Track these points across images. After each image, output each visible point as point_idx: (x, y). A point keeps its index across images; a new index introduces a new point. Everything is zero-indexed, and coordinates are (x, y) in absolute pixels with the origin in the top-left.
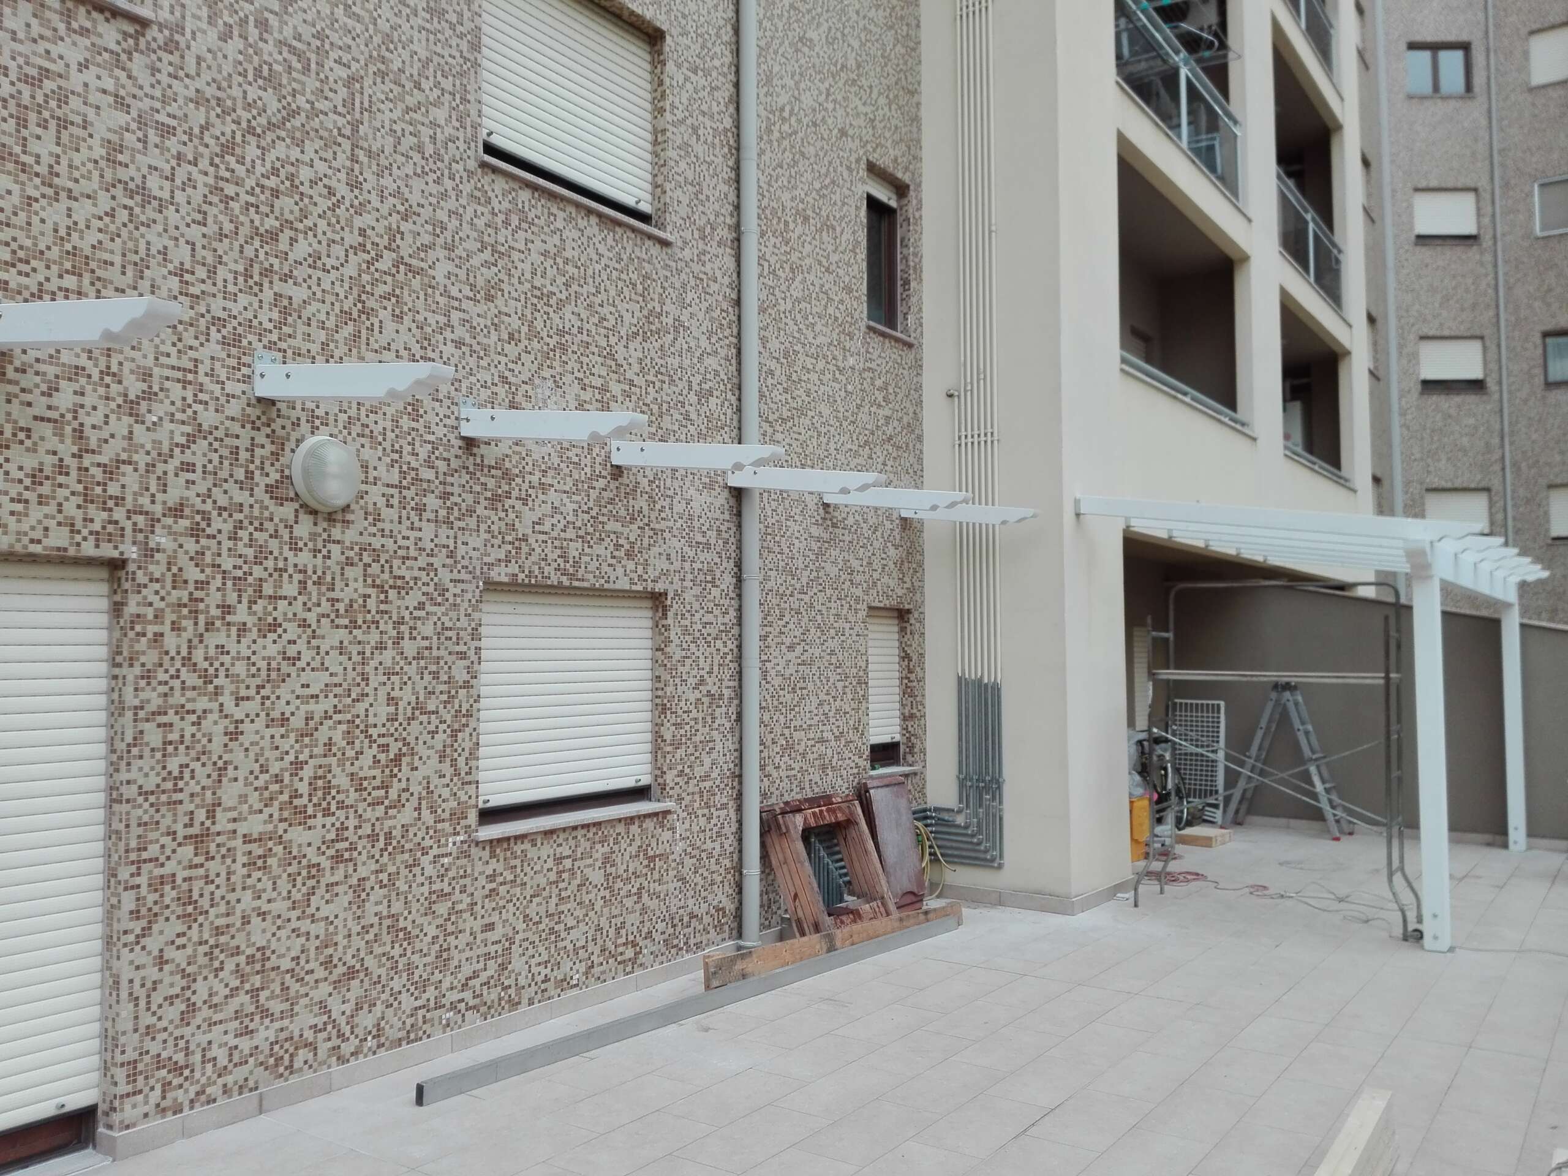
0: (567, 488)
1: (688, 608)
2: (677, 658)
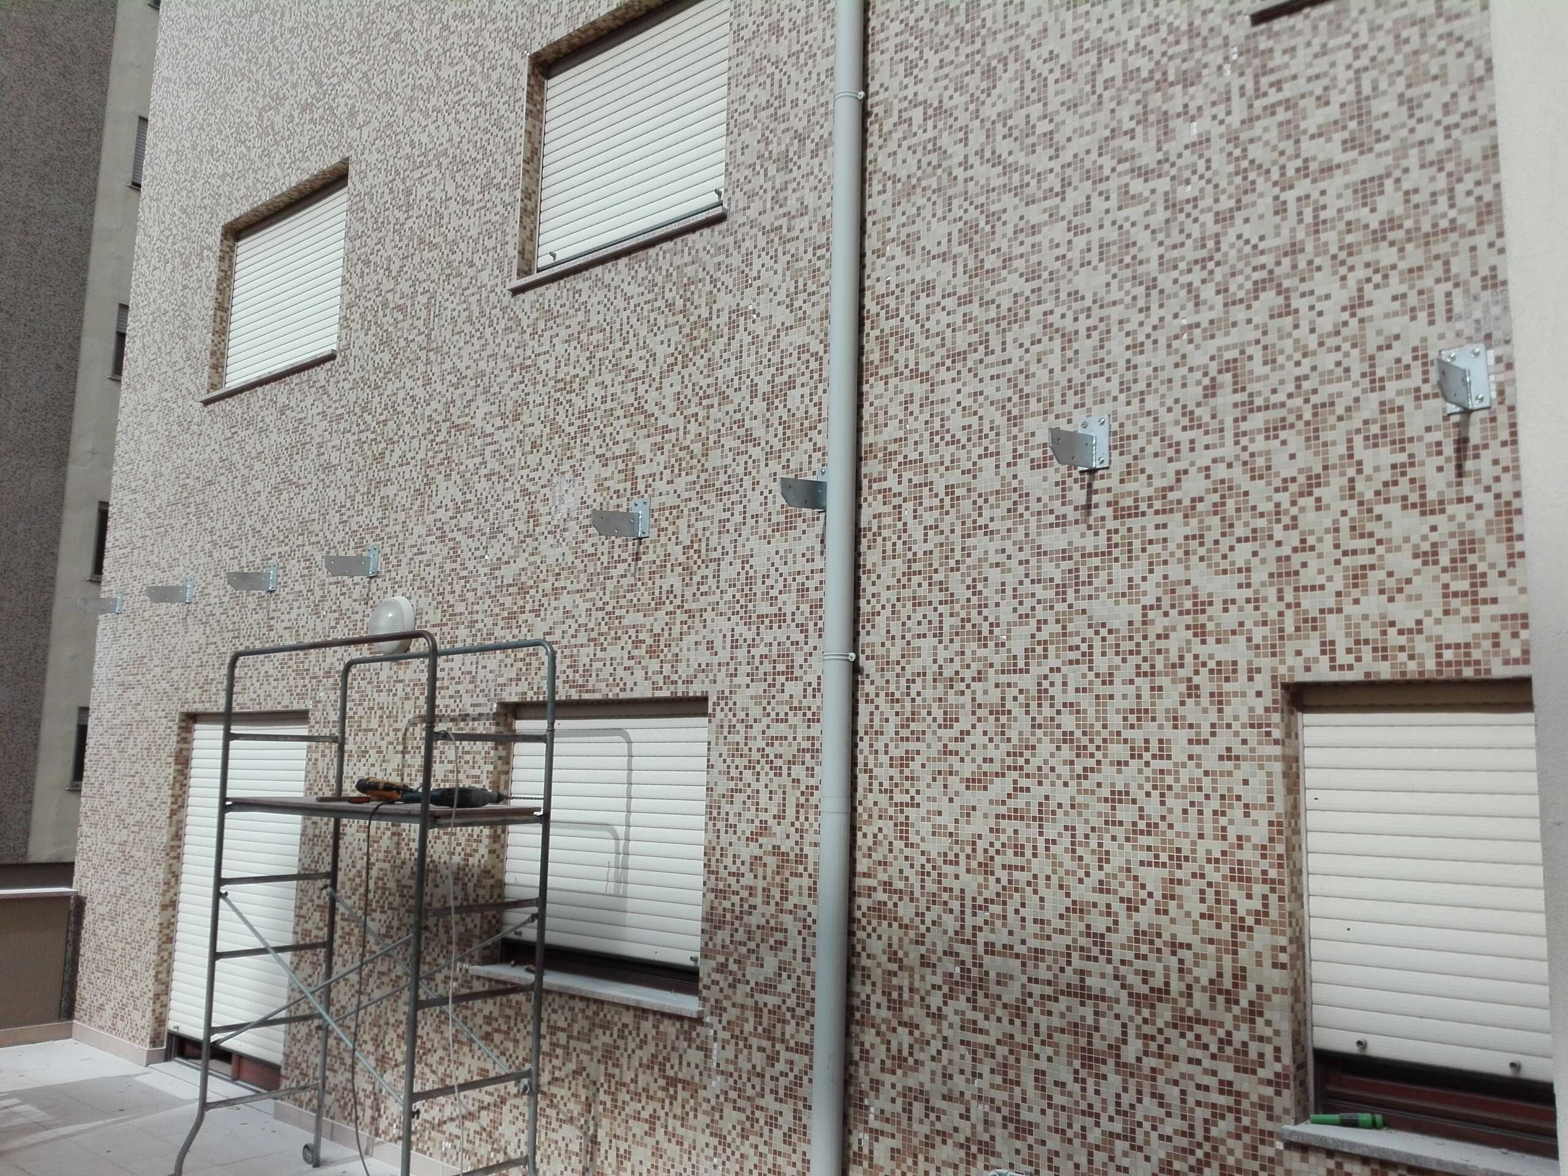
1: (742, 715)
2: (720, 789)
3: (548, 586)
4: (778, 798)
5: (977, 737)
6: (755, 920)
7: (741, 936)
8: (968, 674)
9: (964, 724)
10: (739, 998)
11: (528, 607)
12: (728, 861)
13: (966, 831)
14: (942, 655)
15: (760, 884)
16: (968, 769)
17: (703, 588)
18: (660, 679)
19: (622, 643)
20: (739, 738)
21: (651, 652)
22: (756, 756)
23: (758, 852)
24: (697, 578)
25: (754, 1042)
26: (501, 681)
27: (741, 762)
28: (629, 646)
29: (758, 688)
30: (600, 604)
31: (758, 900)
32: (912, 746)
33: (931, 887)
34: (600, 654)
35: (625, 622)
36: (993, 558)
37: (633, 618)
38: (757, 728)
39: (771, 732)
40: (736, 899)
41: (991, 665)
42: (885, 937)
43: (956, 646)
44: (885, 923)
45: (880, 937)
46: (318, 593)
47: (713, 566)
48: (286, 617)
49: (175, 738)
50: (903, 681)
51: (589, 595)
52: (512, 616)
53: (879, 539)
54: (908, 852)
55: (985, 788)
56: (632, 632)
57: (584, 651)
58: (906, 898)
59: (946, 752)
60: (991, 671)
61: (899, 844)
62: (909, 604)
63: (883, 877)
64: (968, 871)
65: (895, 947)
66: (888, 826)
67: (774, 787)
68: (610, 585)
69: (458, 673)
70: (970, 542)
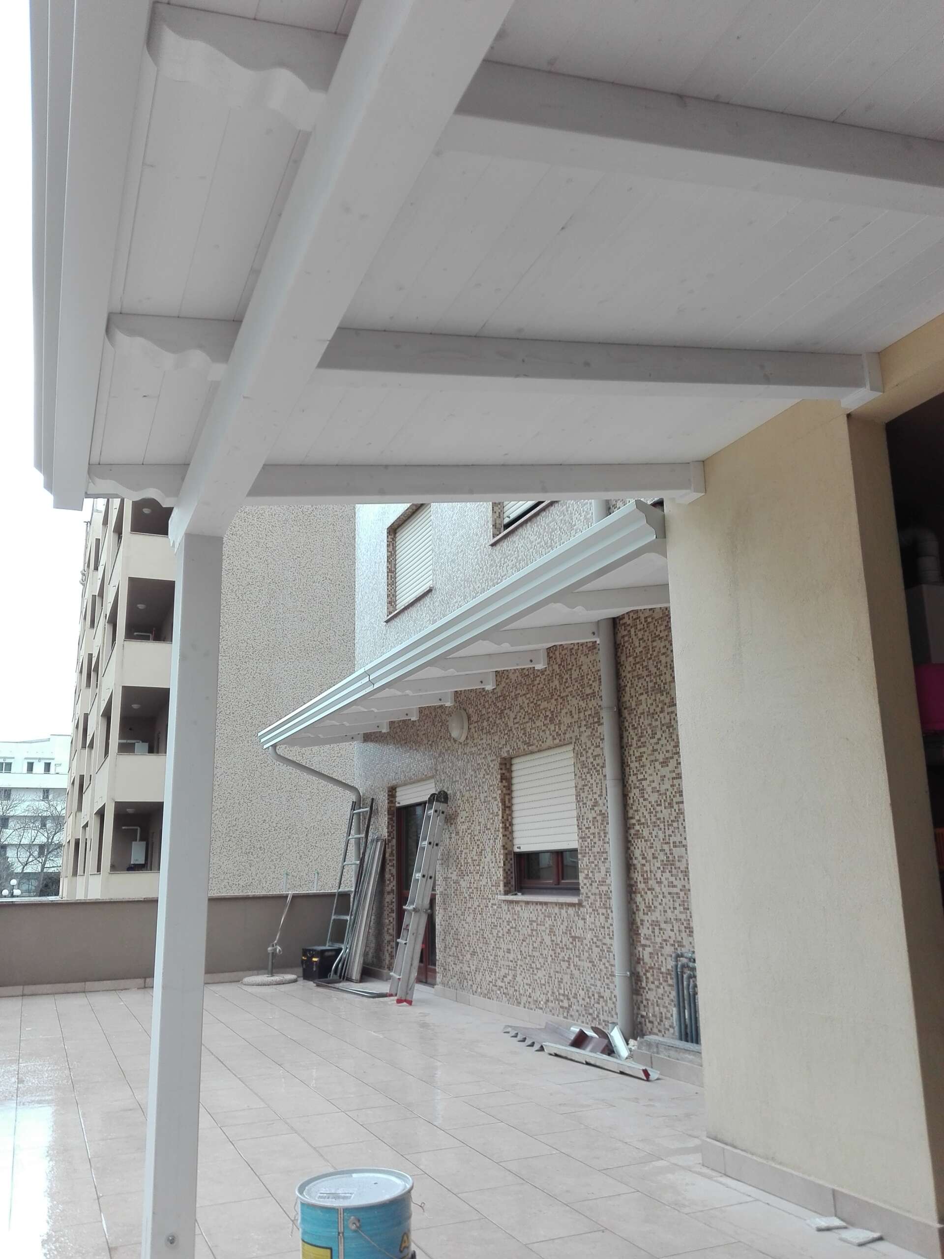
0: (524, 692)
1: (584, 747)
2: (580, 786)
3: (513, 694)
4: (599, 786)
5: (663, 741)
6: (596, 850)
7: (592, 859)
8: (658, 710)
9: (658, 736)
10: (594, 890)
11: (507, 707)
12: (585, 822)
13: (663, 788)
14: (650, 702)
15: (597, 831)
16: (661, 758)
17: (567, 685)
18: (554, 734)
19: (540, 718)
20: (584, 759)
21: (552, 721)
22: (590, 766)
23: (595, 815)
24: (564, 680)
25: (600, 911)
26: (500, 746)
27: (585, 770)
28: (543, 720)
29: (588, 732)
30: (532, 700)
31: (596, 840)
32: (642, 750)
33: (654, 819)
34: (533, 726)
35: (541, 707)
36: (663, 651)
37: (544, 704)
38: (590, 751)
39: (595, 753)
40: (589, 840)
41: (665, 704)
42: (640, 848)
43: (653, 697)
44: (639, 840)
45: (638, 848)
46: (434, 714)
47: (569, 672)
48: (423, 729)
49: (387, 801)
50: (637, 717)
51: (528, 696)
52: (502, 712)
53: (624, 648)
54: (645, 803)
55: (668, 766)
56: (544, 712)
57: (528, 725)
58: (646, 826)
59: (654, 750)
60: (666, 707)
61: (641, 800)
62: (636, 679)
63: (637, 818)
64: (665, 808)
65: (644, 852)
66: (637, 791)
67: (598, 781)
68: (535, 689)
69: (485, 746)
70: (655, 644)
